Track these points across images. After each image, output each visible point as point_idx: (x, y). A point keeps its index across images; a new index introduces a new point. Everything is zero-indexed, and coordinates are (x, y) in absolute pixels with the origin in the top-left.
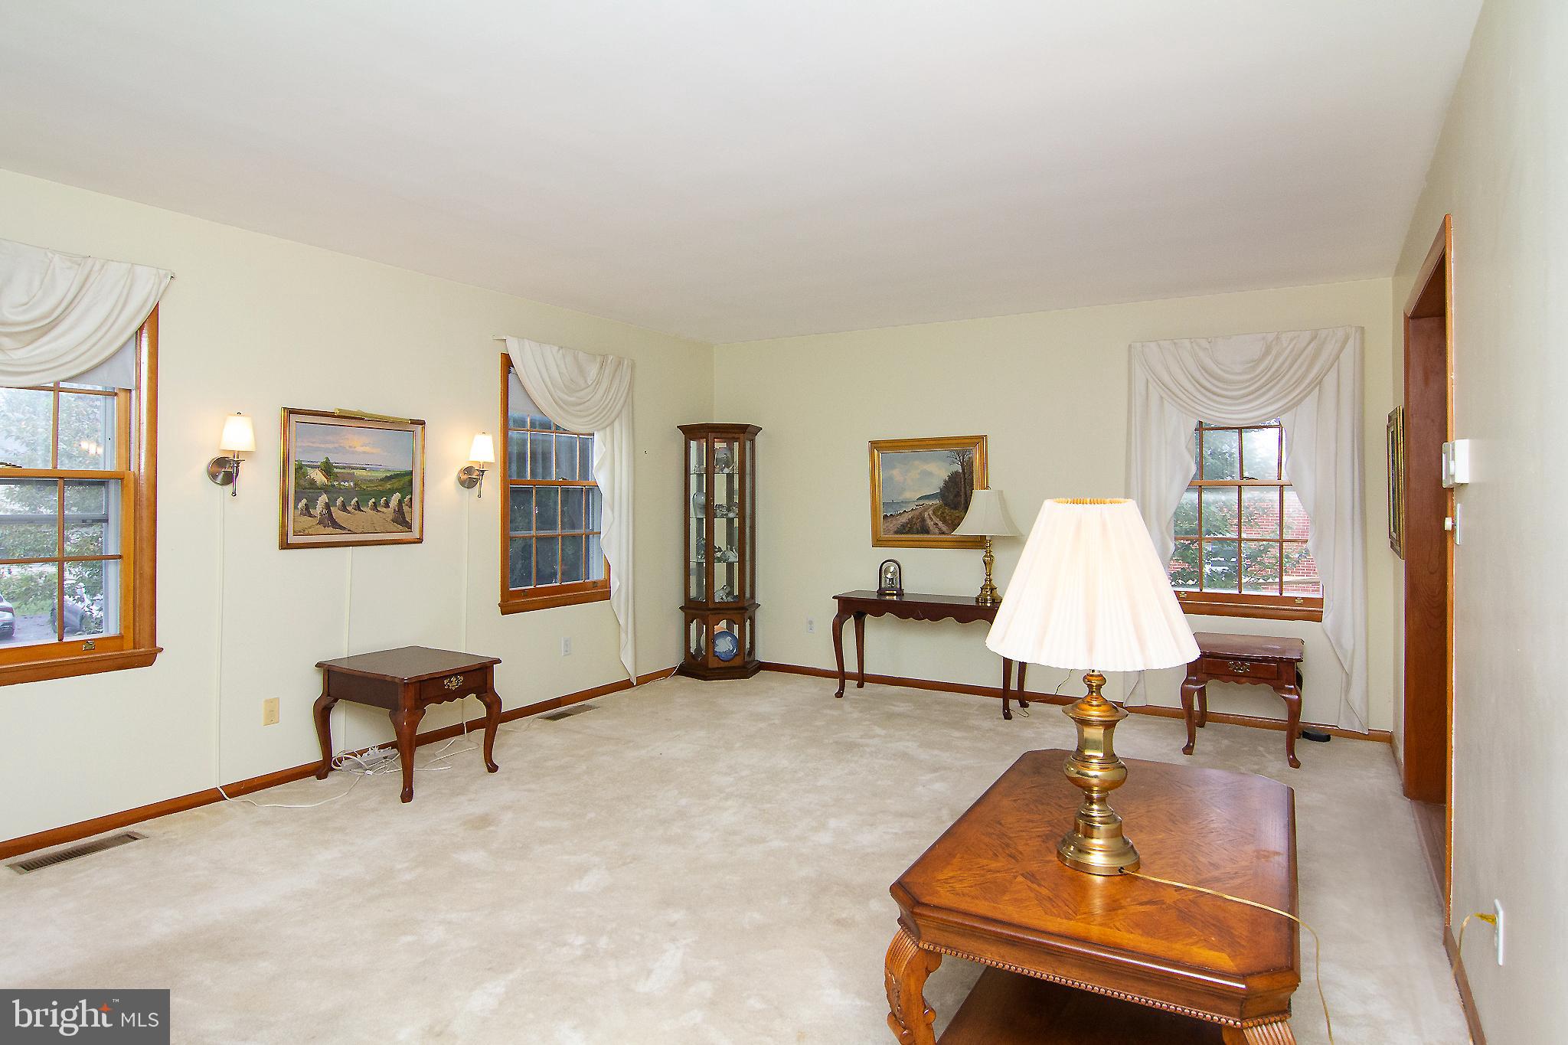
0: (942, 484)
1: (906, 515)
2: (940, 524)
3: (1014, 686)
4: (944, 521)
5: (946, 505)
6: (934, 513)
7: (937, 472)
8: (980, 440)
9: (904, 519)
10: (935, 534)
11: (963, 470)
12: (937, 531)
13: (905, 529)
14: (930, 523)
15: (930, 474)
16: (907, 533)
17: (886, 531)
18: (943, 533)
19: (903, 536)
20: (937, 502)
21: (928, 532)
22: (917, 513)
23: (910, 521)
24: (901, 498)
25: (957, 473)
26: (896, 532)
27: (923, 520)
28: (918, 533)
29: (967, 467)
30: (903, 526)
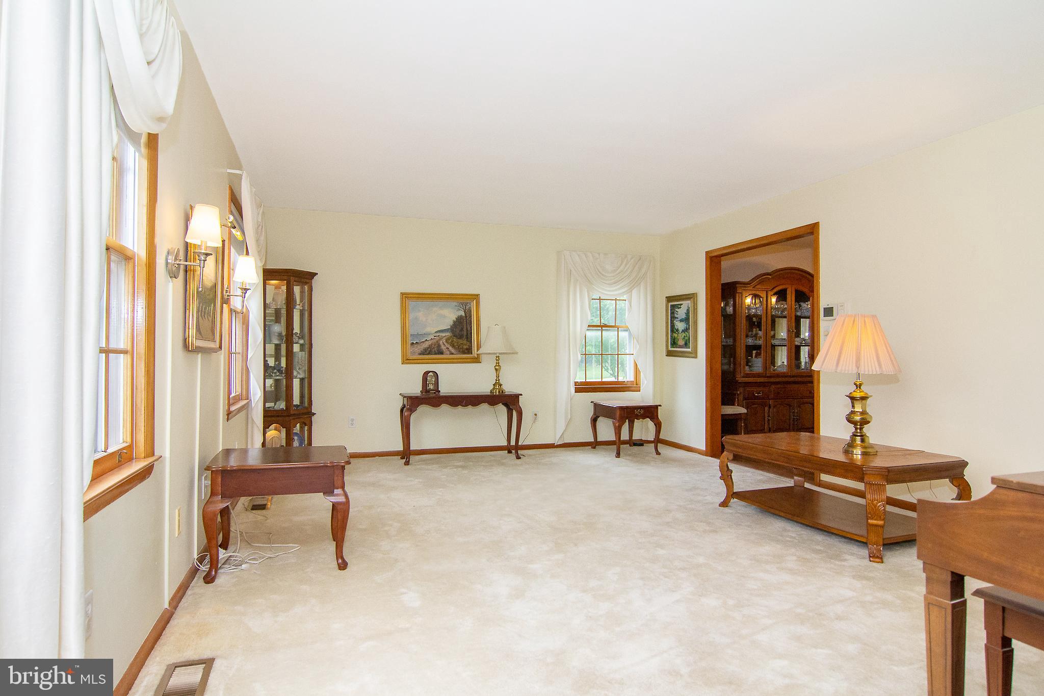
0: (452, 323)
1: (427, 342)
2: (450, 348)
3: (513, 443)
4: (453, 346)
5: (454, 336)
6: (446, 341)
7: (449, 315)
8: (476, 297)
9: (426, 345)
10: (447, 355)
11: (466, 314)
12: (448, 353)
13: (427, 351)
14: (443, 347)
15: (445, 317)
16: (428, 354)
17: (413, 353)
18: (453, 354)
19: (425, 356)
20: (448, 334)
21: (442, 353)
22: (435, 341)
23: (430, 346)
24: (424, 332)
25: (461, 316)
26: (420, 354)
27: (439, 346)
28: (435, 354)
29: (468, 314)
30: (425, 350)
